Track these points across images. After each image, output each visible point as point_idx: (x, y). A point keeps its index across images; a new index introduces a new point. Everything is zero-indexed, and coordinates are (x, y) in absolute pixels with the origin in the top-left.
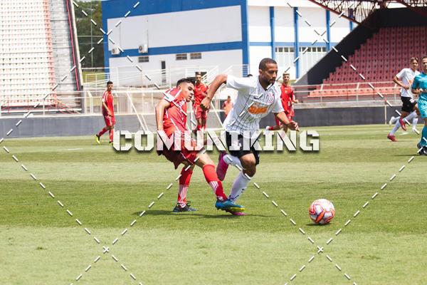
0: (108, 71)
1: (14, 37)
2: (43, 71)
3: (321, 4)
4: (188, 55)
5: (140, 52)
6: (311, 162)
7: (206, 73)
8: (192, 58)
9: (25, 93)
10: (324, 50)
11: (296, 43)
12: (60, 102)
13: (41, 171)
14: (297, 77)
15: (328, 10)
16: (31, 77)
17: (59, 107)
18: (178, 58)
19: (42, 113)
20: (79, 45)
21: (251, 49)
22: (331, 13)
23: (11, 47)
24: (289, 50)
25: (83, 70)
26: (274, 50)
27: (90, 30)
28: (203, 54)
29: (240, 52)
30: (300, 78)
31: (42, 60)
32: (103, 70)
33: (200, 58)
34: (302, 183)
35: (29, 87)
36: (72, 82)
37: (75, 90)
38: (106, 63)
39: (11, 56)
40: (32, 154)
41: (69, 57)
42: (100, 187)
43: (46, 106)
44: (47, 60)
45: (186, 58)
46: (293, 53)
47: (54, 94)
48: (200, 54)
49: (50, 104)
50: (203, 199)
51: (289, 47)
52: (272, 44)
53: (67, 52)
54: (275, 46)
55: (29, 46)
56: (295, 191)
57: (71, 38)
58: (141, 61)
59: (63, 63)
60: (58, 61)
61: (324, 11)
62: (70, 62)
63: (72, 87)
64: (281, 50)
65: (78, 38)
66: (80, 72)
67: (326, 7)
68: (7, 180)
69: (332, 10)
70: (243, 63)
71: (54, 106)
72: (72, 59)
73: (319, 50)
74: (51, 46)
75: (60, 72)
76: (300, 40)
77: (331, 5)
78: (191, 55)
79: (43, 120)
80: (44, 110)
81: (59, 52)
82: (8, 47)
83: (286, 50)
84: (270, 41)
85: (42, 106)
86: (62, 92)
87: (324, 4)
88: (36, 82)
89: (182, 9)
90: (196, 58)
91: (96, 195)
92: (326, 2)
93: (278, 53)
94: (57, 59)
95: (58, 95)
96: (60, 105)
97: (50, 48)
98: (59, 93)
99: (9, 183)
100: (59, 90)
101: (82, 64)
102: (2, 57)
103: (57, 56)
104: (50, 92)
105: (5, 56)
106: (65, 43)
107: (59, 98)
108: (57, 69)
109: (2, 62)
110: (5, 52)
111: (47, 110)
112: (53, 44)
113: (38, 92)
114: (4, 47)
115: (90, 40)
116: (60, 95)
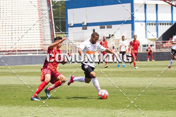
0: (68, 34)
1: (24, 18)
2: (37, 33)
3: (169, 3)
4: (106, 26)
5: (83, 25)
6: (164, 77)
7: (114, 35)
8: (107, 28)
9: (29, 44)
10: (170, 24)
11: (157, 21)
12: (45, 48)
13: (36, 81)
14: (157, 37)
15: (172, 5)
16: (31, 36)
17: (44, 51)
18: (101, 28)
19: (36, 53)
20: (54, 22)
21: (136, 24)
22: (174, 7)
23: (22, 22)
24: (154, 24)
25: (56, 33)
26: (146, 24)
27: (59, 14)
28: (113, 26)
29: (130, 25)
30: (159, 38)
31: (37, 29)
32: (65, 34)
33: (111, 28)
34: (160, 87)
35: (30, 41)
36: (51, 39)
37: (52, 43)
38: (67, 30)
39: (22, 27)
40: (32, 72)
41: (49, 27)
42: (64, 88)
43: (38, 50)
44: (39, 29)
45: (104, 28)
46: (155, 26)
47: (42, 45)
48: (111, 26)
49: (40, 49)
50: (113, 94)
51: (153, 23)
52: (145, 21)
53: (49, 24)
54: (147, 23)
55: (31, 22)
56: (156, 91)
57: (50, 18)
58: (83, 29)
59: (47, 30)
60: (44, 29)
61: (170, 6)
62: (50, 29)
63: (51, 41)
64: (150, 24)
65: (54, 18)
66: (55, 34)
67: (171, 4)
68: (20, 85)
69: (174, 5)
70: (132, 30)
71: (42, 50)
72: (51, 28)
73: (168, 24)
74: (41, 22)
75: (45, 34)
76: (159, 20)
77: (174, 3)
78: (107, 26)
79: (37, 57)
80: (37, 52)
81: (45, 25)
82: (20, 22)
83: (152, 24)
84: (145, 20)
85: (36, 50)
86: (46, 44)
87: (170, 3)
88: (33, 38)
89: (103, 5)
90: (109, 28)
91: (62, 92)
92: (171, 2)
93: (148, 25)
94: (44, 28)
95: (44, 45)
96: (45, 50)
97: (40, 23)
98: (44, 44)
99: (21, 86)
100: (44, 43)
101: (55, 30)
102: (18, 27)
103: (44, 27)
104: (40, 43)
105: (19, 27)
106: (47, 20)
107: (45, 46)
108: (44, 33)
109: (18, 29)
110: (19, 24)
111: (39, 52)
112: (42, 21)
113: (35, 43)
114: (19, 22)
115: (59, 19)
116: (45, 45)
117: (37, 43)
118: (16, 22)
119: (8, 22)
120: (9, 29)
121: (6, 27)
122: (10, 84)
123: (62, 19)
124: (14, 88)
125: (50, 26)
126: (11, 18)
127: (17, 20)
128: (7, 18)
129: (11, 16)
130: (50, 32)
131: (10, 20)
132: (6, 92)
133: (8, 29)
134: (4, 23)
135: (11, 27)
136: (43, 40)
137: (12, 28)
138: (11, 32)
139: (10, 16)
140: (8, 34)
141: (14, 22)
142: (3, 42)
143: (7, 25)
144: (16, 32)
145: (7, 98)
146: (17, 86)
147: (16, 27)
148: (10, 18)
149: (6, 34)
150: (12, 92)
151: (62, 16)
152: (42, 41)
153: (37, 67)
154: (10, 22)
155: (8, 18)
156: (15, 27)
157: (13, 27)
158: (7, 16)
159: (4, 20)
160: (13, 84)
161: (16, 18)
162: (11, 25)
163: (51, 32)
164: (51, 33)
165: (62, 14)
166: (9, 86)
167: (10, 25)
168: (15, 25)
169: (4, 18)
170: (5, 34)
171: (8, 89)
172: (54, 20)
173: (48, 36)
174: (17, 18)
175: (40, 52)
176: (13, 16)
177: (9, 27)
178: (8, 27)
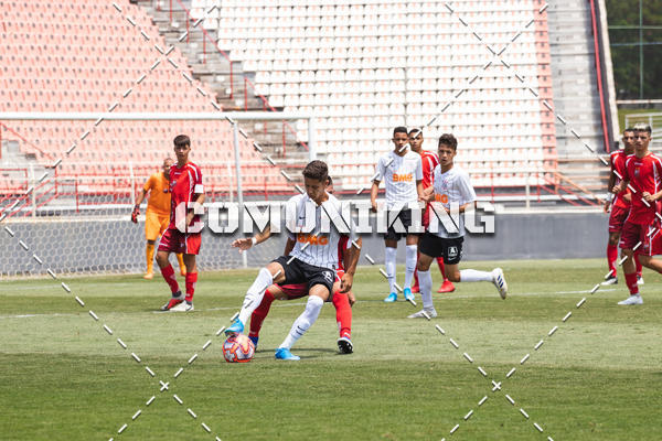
2: (527, 107)
9: (486, 156)
12: (566, 178)
13: (514, 343)
16: (499, 120)
17: (562, 191)
19: (522, 204)
20: (612, 48)
23: (454, 51)
25: (619, 106)
27: (638, 12)
35: (495, 144)
36: (593, 133)
37: (599, 151)
39: (455, 73)
41: (587, 76)
43: (534, 189)
44: (536, 83)
47: (551, 161)
49: (542, 182)
53: (583, 63)
57: (593, 31)
59: (575, 89)
60: (562, 84)
62: (589, 88)
63: (594, 146)
65: (610, 31)
66: (614, 109)
68: (435, 364)
71: (551, 187)
72: (594, 81)
74: (547, 50)
75: (567, 109)
79: (524, 218)
80: (528, 197)
81: (565, 63)
82: (447, 52)
85: (520, 189)
86: (571, 157)
88: (510, 131)
91: (639, 404)
94: (559, 80)
95: (560, 163)
96: (564, 186)
97: (543, 55)
98: (562, 157)
99: (439, 372)
100: (562, 152)
101: (617, 91)
102: (434, 74)
103: (560, 73)
104: (541, 155)
105: (440, 73)
106: (579, 43)
107: (563, 169)
108: (559, 104)
109: (434, 86)
110: (440, 62)
111: (535, 198)
112: (552, 45)
113: (516, 155)
114: (439, 51)
115: (638, 35)
116: (566, 162)
117: (526, 155)
118: (424, 52)
119: (388, 53)
120: (394, 87)
121: (379, 75)
122: (386, 357)
123: (650, 34)
124: (403, 378)
125: (591, 73)
126: (403, 31)
127: (433, 41)
128: (381, 32)
129: (404, 20)
130: (590, 98)
131: (395, 43)
132: (362, 400)
133: (386, 87)
134: (366, 54)
135: (401, 75)
136: (558, 138)
137: (406, 81)
138: (402, 99)
139: (396, 20)
140: (385, 111)
141: (418, 52)
142: (362, 147)
143: (380, 64)
144: (425, 97)
145: (365, 430)
146: (423, 372)
147: (426, 74)
148: (396, 31)
149: (377, 110)
150: (391, 402)
151: (654, 18)
152: (553, 143)
153: (524, 269)
154: (395, 53)
155: (389, 31)
156: (418, 74)
157: (410, 74)
158: (382, 20)
159: (367, 43)
160: (399, 361)
161: (425, 30)
162: (403, 63)
163: (593, 101)
164: (596, 104)
165: (653, 11)
166: (379, 371)
167: (394, 63)
168: (418, 63)
169: (367, 32)
170: (370, 111)
171: (376, 383)
172: (611, 41)
173: (582, 117)
174: (432, 30)
175: (543, 197)
176: (410, 20)
177: (393, 75)
178: (386, 75)
